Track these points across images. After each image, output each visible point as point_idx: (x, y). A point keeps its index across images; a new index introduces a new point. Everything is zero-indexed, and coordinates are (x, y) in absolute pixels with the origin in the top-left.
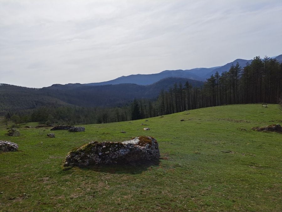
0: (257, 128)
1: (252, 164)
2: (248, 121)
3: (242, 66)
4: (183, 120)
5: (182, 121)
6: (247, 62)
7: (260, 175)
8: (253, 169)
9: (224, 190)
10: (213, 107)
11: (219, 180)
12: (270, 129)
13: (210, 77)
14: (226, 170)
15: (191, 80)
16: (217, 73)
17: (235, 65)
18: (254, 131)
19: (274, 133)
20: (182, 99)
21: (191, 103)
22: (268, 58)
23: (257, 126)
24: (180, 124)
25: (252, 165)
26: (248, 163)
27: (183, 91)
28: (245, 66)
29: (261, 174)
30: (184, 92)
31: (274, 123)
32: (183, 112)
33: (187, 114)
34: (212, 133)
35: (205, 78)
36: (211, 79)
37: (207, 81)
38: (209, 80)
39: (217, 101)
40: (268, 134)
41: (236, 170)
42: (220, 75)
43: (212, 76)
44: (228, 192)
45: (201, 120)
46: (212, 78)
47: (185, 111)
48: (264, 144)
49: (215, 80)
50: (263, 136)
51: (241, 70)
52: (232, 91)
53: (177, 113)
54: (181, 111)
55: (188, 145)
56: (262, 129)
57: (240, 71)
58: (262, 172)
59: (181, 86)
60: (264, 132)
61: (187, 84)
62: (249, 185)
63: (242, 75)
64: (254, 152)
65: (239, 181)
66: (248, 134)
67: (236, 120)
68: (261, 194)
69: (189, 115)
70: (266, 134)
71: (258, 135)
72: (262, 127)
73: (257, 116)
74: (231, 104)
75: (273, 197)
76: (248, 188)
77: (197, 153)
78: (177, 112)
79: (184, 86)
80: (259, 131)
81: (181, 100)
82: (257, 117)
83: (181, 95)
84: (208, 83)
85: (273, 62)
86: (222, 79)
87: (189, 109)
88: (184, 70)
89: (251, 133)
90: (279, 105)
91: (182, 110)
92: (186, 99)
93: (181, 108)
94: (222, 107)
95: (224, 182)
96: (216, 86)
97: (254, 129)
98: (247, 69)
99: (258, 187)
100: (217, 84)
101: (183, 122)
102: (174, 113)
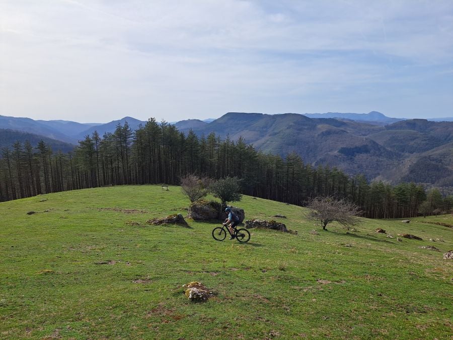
0: (154, 220)
1: (137, 277)
2: (144, 210)
3: (134, 128)
4: (33, 213)
5: (30, 213)
6: (140, 123)
7: (145, 293)
8: (137, 285)
9: (82, 332)
10: (92, 188)
11: (77, 316)
12: (170, 221)
13: (85, 139)
14: (93, 295)
15: (50, 139)
16: (96, 134)
17: (123, 125)
18: (151, 224)
19: (175, 226)
20: (31, 172)
21: (51, 182)
22: (166, 122)
23: (155, 217)
24: (24, 220)
25: (138, 279)
26: (131, 277)
27: (34, 158)
28: (138, 128)
29: (147, 290)
30: (36, 160)
31: (175, 212)
32: (35, 197)
33: (43, 201)
34: (85, 234)
35: (75, 140)
36: (86, 141)
37: (79, 145)
38: (82, 143)
39: (97, 180)
40: (168, 229)
41: (111, 291)
42: (101, 137)
43: (88, 138)
44: (88, 333)
45: (68, 212)
46: (88, 140)
47: (39, 195)
48: (160, 244)
49: (93, 144)
50: (161, 232)
51: (131, 134)
52: (121, 165)
53: (23, 199)
54: (30, 196)
55: (34, 260)
56: (161, 222)
57: (131, 136)
58: (149, 287)
59: (29, 149)
60: (163, 226)
61: (42, 146)
62: (125, 312)
63: (133, 141)
64: (145, 258)
65: (111, 309)
66: (141, 231)
67: (126, 209)
68: (139, 322)
69: (45, 203)
70: (165, 228)
71: (155, 231)
72: (161, 218)
73: (156, 202)
74: (120, 185)
75: (154, 324)
76: (121, 318)
77: (48, 272)
78: (23, 197)
79: (35, 149)
80: (156, 224)
81: (30, 174)
82: (155, 204)
83: (30, 165)
84: (80, 148)
85: (172, 128)
86: (105, 144)
87: (48, 191)
88: (35, 119)
89: (146, 228)
90: (181, 187)
91: (32, 194)
92: (41, 173)
93: (32, 189)
94: (106, 188)
95: (84, 318)
96: (95, 155)
97: (149, 222)
98: (140, 134)
99: (137, 312)
100: (97, 152)
101: (32, 215)
102: (15, 198)
